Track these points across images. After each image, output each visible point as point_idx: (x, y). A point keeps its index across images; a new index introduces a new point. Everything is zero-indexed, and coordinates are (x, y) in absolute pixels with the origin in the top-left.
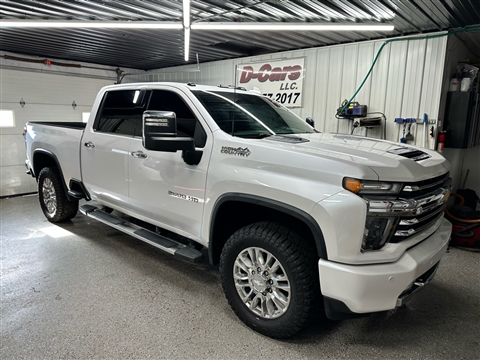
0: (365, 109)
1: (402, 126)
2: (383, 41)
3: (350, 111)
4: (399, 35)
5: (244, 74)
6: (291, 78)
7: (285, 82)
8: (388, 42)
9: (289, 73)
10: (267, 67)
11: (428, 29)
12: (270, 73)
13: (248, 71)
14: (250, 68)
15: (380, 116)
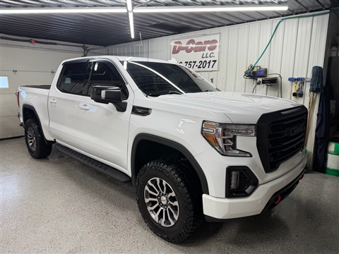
0: (266, 71)
1: (294, 83)
2: (279, 19)
3: (254, 73)
4: (292, 15)
5: (175, 47)
6: (210, 49)
7: (205, 53)
8: (283, 20)
9: (208, 46)
10: (192, 42)
11: (314, 9)
12: (194, 46)
13: (178, 45)
14: (180, 43)
15: (277, 76)
